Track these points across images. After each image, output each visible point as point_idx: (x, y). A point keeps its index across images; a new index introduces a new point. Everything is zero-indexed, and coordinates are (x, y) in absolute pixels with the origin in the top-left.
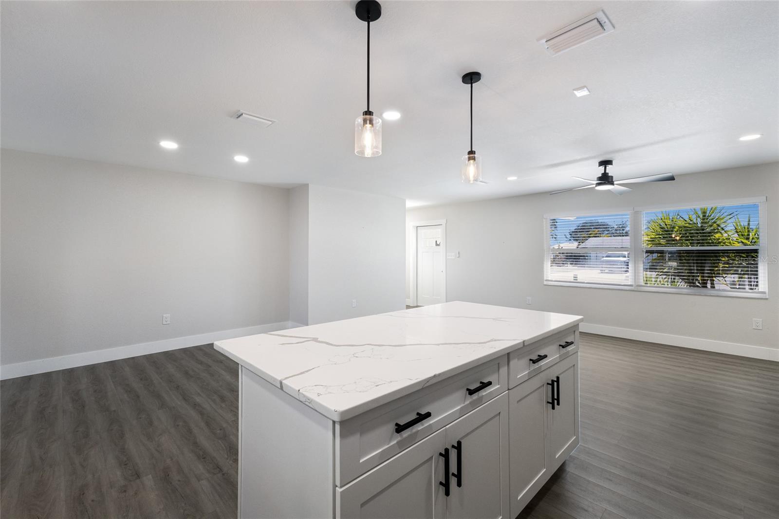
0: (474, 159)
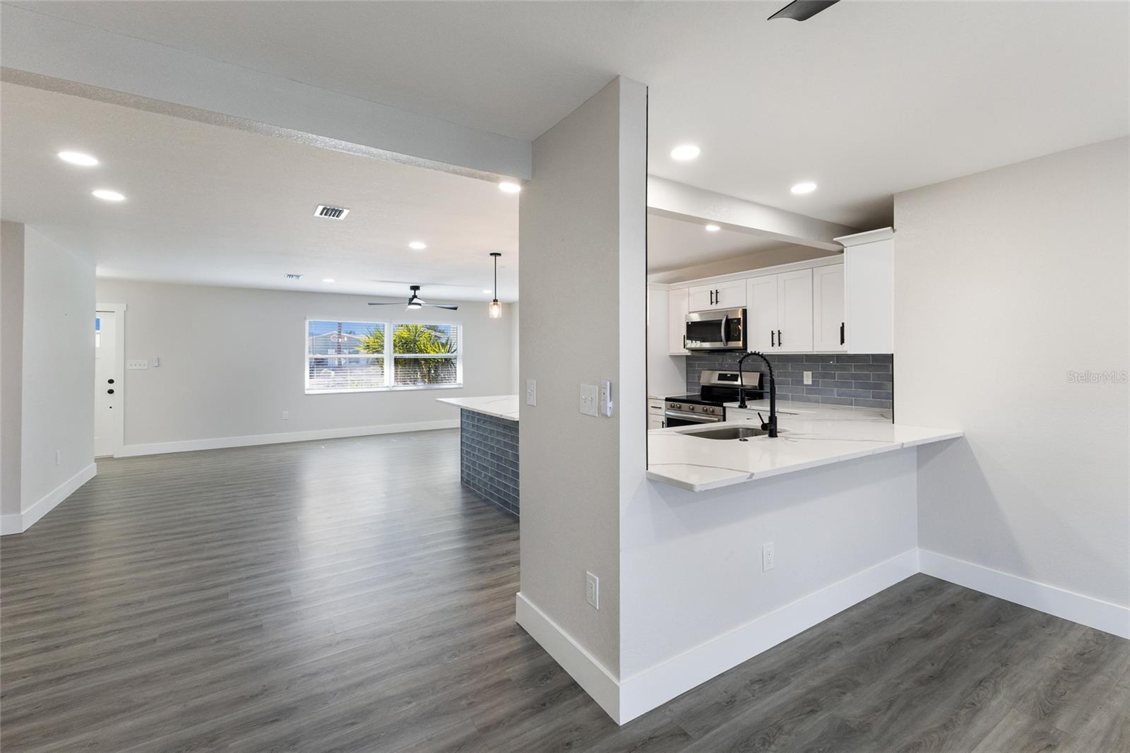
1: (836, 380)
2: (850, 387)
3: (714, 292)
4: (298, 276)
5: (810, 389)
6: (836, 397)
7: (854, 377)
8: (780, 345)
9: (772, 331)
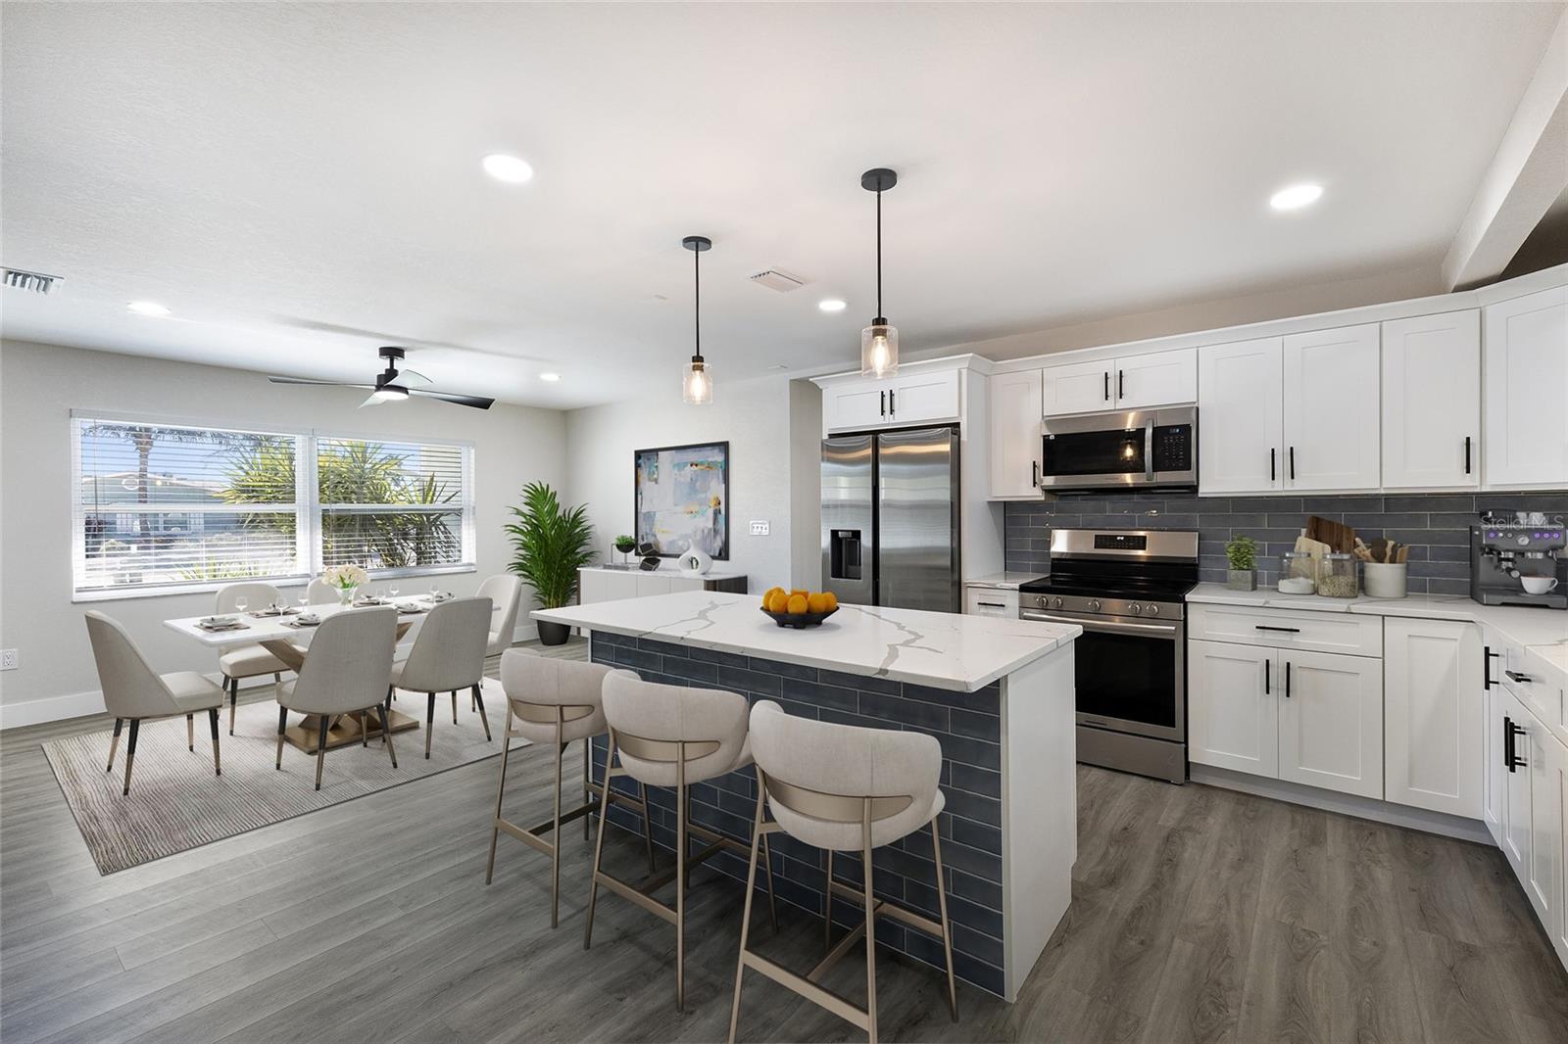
0: (701, 369)
3: (1114, 376)
4: (45, 281)
8: (1293, 477)
9: (1273, 450)
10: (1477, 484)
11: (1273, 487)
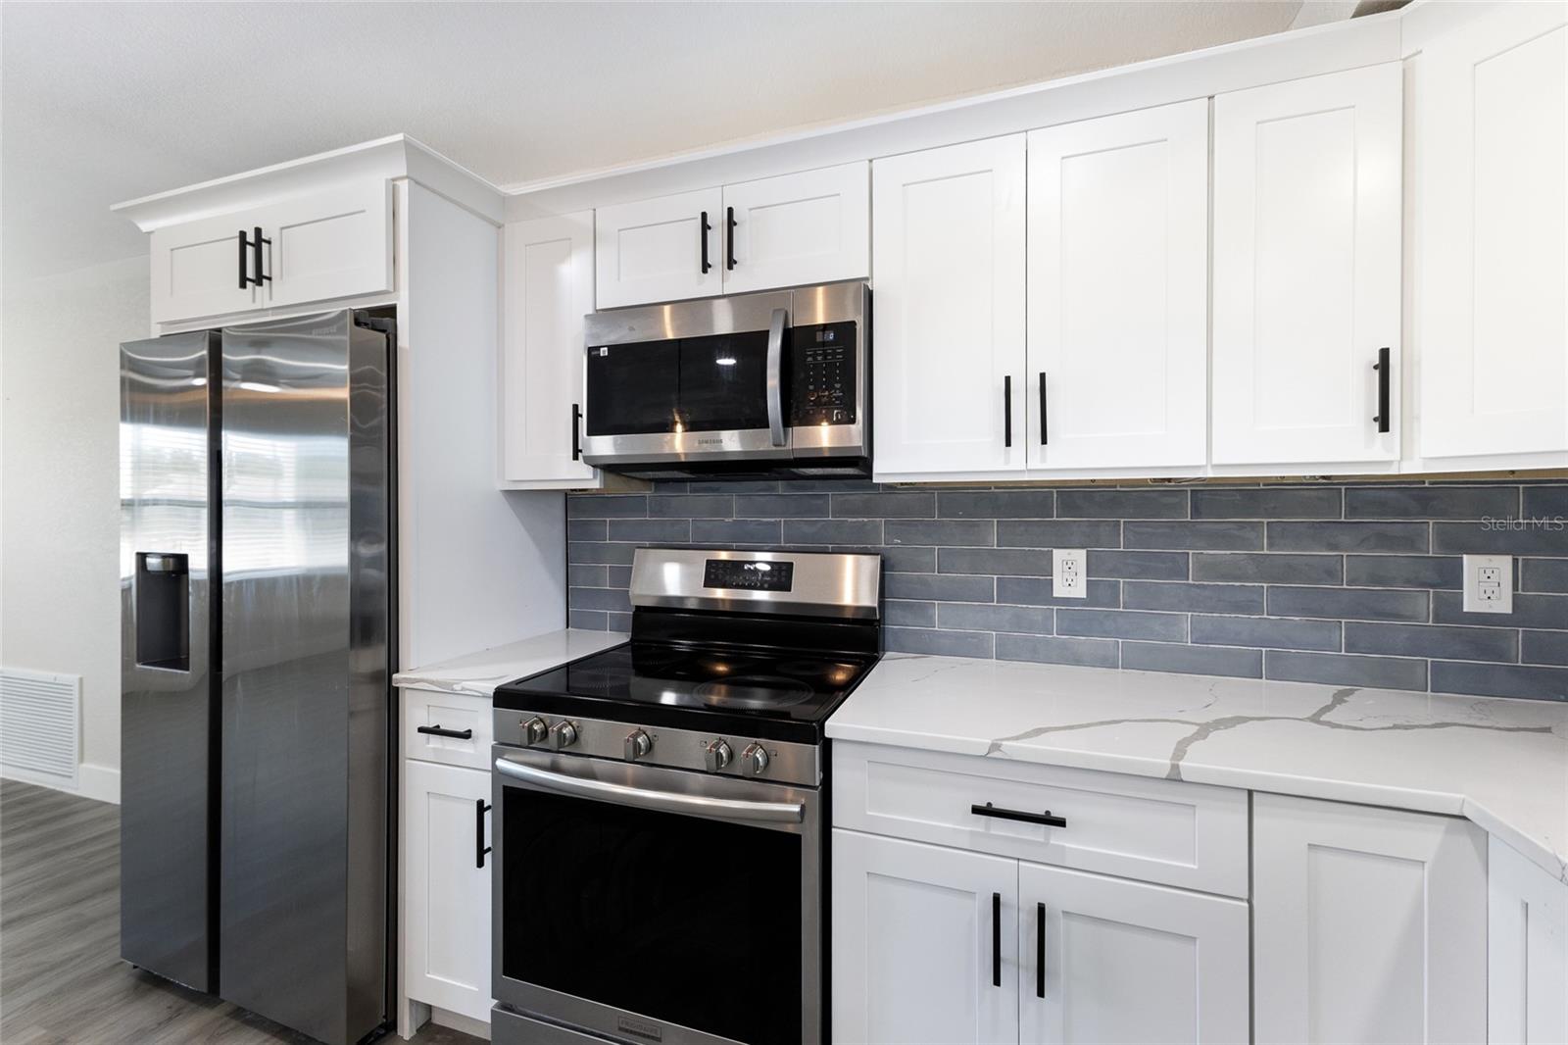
1: (1190, 582)
2: (1251, 606)
3: (717, 220)
5: (1077, 617)
6: (1189, 644)
7: (1267, 570)
8: (1044, 441)
9: (1008, 379)
10: (1396, 456)
11: (1007, 462)
